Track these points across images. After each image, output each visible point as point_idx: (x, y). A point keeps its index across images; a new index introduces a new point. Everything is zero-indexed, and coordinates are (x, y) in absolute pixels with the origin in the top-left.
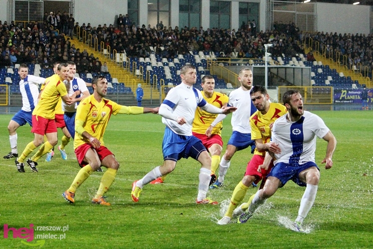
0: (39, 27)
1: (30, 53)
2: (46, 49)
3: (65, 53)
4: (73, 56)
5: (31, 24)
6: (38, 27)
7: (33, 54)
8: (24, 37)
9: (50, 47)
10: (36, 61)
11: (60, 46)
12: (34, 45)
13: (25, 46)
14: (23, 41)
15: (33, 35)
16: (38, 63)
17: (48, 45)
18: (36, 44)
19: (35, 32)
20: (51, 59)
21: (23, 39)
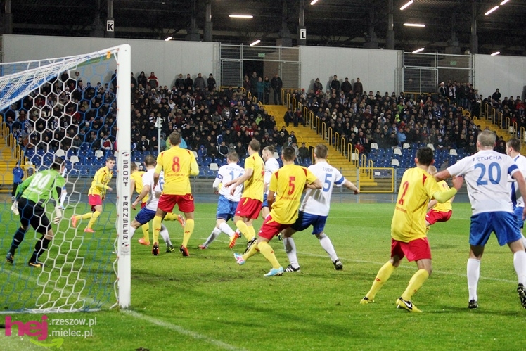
0: (433, 100)
1: (421, 130)
2: (441, 125)
3: (464, 131)
4: (472, 135)
5: (423, 96)
6: (431, 100)
7: (425, 132)
8: (415, 112)
9: (446, 123)
10: (428, 140)
11: (457, 122)
12: (426, 121)
13: (416, 122)
14: (413, 116)
15: (425, 109)
16: (431, 143)
17: (442, 121)
18: (429, 120)
19: (428, 106)
20: (447, 138)
21: (414, 114)
